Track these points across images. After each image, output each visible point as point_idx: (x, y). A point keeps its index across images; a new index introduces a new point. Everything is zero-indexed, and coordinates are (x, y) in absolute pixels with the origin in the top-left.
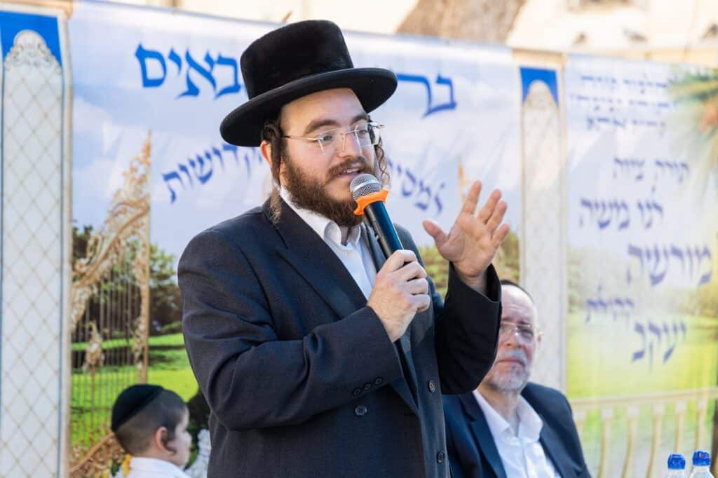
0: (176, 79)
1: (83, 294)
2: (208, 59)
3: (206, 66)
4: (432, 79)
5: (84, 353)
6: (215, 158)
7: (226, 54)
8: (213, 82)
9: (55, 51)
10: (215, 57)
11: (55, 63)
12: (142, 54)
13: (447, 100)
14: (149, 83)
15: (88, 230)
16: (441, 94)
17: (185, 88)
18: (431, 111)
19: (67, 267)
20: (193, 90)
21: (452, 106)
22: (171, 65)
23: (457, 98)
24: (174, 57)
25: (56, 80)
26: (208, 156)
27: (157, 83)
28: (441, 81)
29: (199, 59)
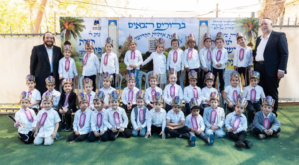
0: (134, 27)
1: (120, 54)
2: (140, 23)
3: (140, 24)
4: (181, 23)
5: (121, 61)
6: (141, 37)
7: (143, 23)
8: (140, 26)
9: (116, 24)
10: (141, 23)
11: (116, 26)
12: (129, 24)
13: (184, 26)
14: (130, 27)
15: (121, 46)
16: (183, 26)
17: (136, 27)
18: (180, 28)
19: (118, 50)
20: (137, 28)
21: (185, 27)
22: (134, 25)
23: (185, 26)
24: (134, 24)
25: (116, 28)
26: (139, 36)
27: (131, 27)
28: (182, 24)
29: (138, 24)
